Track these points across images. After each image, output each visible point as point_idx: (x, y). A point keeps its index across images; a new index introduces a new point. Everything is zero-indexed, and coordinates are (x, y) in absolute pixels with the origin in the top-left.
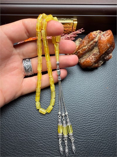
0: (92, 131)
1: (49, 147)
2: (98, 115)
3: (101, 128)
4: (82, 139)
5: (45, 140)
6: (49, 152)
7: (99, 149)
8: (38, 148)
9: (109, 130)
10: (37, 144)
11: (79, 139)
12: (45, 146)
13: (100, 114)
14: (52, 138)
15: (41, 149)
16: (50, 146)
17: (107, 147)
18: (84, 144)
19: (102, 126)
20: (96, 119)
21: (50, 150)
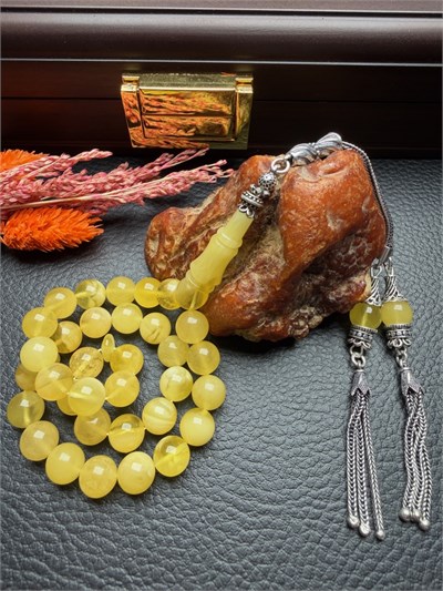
0: (314, 475)
4: (264, 513)
7: (352, 570)
8: (23, 553)
10: (26, 529)
11: (246, 510)
12: (63, 541)
15: (38, 554)
17: (394, 559)
18: (271, 537)
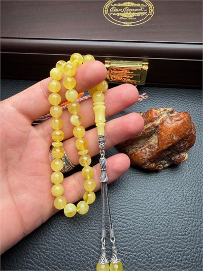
1: (44, 258)
2: (137, 215)
3: (140, 239)
5: (42, 244)
6: (44, 267)
9: (154, 244)
13: (142, 213)
14: (53, 243)
16: (47, 256)
19: (141, 235)
20: (133, 221)
21: (45, 263)
